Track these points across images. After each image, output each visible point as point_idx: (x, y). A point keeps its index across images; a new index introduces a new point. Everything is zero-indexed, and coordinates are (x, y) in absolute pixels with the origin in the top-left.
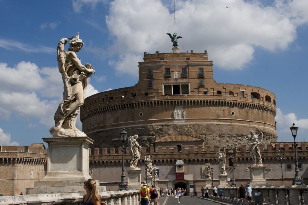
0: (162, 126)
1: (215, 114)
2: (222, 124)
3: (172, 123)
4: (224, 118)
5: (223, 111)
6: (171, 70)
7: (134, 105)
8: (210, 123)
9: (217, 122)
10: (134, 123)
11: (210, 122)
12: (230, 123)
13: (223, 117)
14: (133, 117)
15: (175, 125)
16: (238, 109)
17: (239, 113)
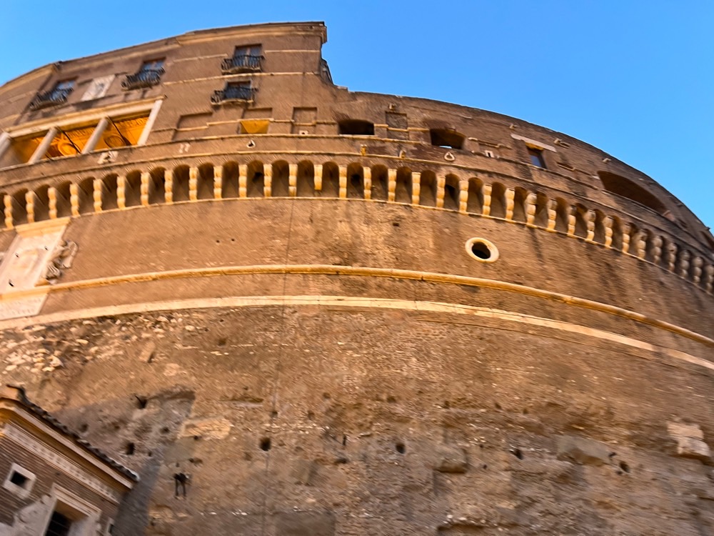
1: (315, 241)
2: (380, 311)
4: (398, 267)
5: (387, 229)
8: (263, 301)
9: (332, 293)
11: (266, 292)
12: (460, 309)
13: (388, 264)
16: (525, 233)
17: (540, 256)
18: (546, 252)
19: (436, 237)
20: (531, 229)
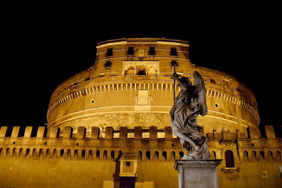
0: (118, 115)
3: (133, 112)
6: (135, 48)
7: (86, 90)
10: (83, 113)
14: (84, 105)
15: (136, 114)
16: (223, 101)
17: (225, 106)
18: (226, 106)
19: (210, 103)
20: (224, 100)
